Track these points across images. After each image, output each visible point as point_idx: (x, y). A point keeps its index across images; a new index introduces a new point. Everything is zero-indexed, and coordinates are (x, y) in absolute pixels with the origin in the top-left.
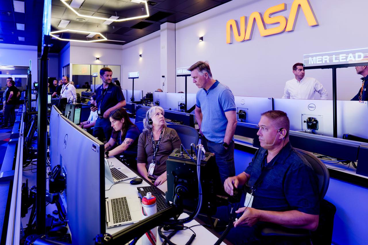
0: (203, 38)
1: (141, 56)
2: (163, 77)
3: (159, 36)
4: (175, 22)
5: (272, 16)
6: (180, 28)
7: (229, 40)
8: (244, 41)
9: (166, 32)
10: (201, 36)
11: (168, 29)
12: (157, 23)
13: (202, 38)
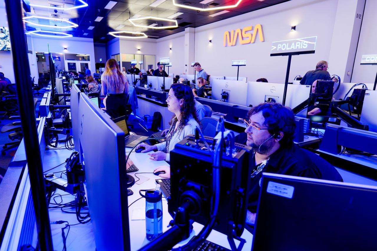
0: (212, 41)
1: (171, 49)
2: (186, 65)
3: (184, 35)
4: (195, 27)
5: (247, 32)
6: (198, 32)
7: (224, 44)
8: (232, 46)
9: (188, 34)
10: (210, 40)
11: (190, 32)
12: (183, 27)
13: (210, 41)
